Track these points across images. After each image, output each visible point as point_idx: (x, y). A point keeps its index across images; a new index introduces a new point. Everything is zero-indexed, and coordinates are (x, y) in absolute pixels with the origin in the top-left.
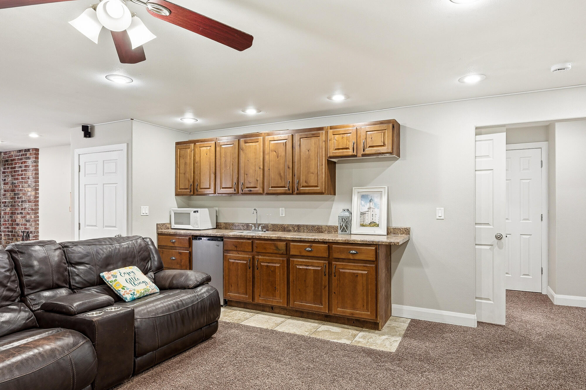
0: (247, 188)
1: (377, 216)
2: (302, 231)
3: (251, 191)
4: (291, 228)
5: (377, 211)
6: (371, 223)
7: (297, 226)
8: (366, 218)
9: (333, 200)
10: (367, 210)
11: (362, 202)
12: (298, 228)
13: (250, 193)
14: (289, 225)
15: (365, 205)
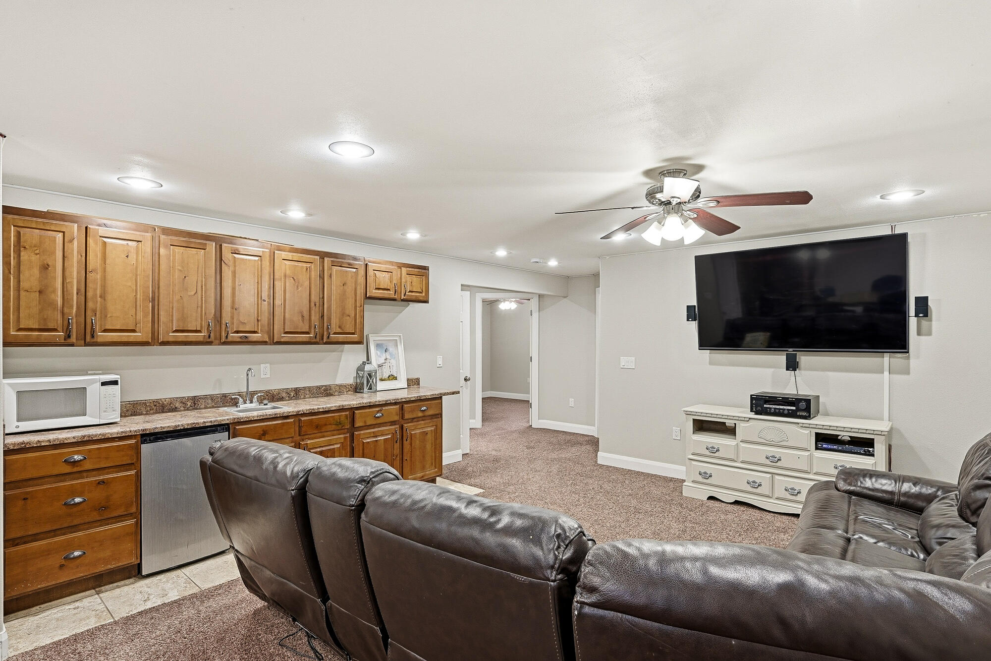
0: (237, 332)
1: (395, 368)
2: (302, 397)
3: (246, 337)
4: (284, 395)
5: (393, 362)
6: (389, 376)
7: (294, 391)
8: (385, 370)
9: (342, 351)
10: (384, 361)
11: (378, 352)
12: (297, 394)
13: (245, 342)
14: (281, 389)
15: (381, 356)
